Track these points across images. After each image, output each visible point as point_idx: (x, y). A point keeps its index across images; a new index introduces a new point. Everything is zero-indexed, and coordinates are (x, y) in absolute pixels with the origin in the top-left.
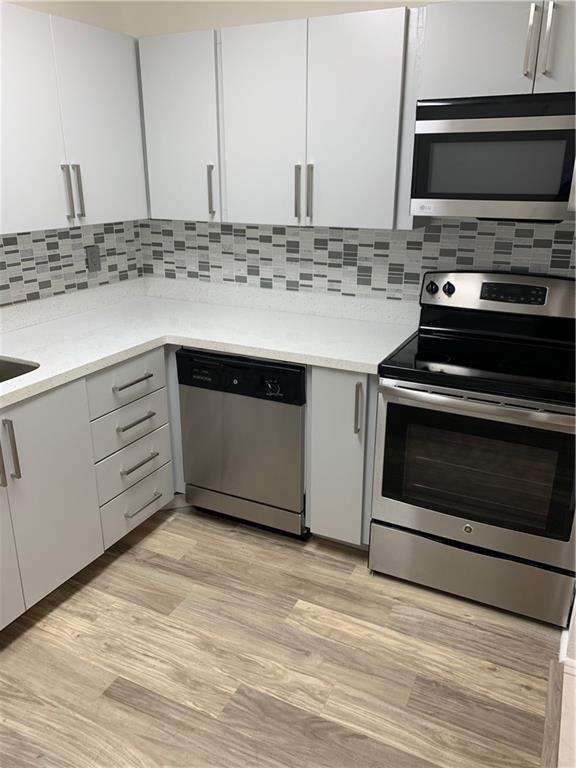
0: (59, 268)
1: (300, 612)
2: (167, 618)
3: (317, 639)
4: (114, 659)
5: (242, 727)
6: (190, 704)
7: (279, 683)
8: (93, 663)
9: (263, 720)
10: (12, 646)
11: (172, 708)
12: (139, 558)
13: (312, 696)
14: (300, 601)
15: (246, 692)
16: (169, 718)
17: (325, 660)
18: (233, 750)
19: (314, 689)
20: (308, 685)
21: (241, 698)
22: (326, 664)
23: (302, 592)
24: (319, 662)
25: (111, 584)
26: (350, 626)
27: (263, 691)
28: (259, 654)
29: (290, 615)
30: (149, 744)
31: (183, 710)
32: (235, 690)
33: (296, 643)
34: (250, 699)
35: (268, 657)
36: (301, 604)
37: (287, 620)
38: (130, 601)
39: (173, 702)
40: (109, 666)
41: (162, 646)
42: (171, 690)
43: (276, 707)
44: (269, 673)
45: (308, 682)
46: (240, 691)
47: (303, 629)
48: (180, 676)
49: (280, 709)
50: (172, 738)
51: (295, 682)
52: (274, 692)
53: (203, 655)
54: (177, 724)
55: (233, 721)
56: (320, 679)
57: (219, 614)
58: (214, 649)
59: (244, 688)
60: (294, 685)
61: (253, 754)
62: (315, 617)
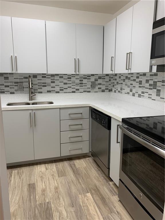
0: (82, 86)
1: (85, 196)
2: (58, 178)
3: (80, 205)
4: (39, 179)
5: (38, 210)
6: (37, 197)
7: (58, 208)
8: (36, 178)
9: (43, 212)
10: (30, 167)
11: (34, 195)
12: (70, 163)
13: (60, 216)
14: (90, 193)
15: (49, 204)
16: (31, 197)
17: (74, 211)
18: (30, 213)
19: (62, 215)
20: (63, 213)
21: (46, 204)
22: (73, 212)
23: (93, 192)
24: (73, 210)
25: (58, 165)
26: (93, 208)
27: (52, 206)
28: (63, 198)
29: (82, 195)
30: (21, 199)
31: (35, 197)
32: (48, 201)
33: (74, 202)
34: (48, 206)
35: (64, 200)
36: (89, 195)
37: (80, 196)
38: (57, 171)
39: (35, 194)
40: (37, 180)
41: (49, 183)
42: (39, 192)
43: (49, 212)
44: (59, 204)
45: (63, 212)
46: (48, 203)
47: (81, 200)
48: (44, 191)
49: (49, 213)
50: (25, 201)
51: (61, 211)
52: (54, 208)
53: (53, 190)
54: (30, 199)
55: (38, 207)
56: (67, 214)
57: (68, 184)
58: (56, 190)
59: (50, 202)
60: (60, 211)
61: (32, 217)
62: (87, 200)
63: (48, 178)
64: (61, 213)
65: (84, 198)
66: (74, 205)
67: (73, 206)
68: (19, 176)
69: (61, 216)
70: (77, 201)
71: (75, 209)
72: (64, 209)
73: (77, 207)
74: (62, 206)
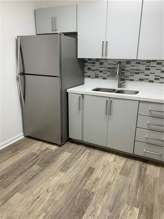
2: (118, 174)
4: (101, 167)
6: (88, 182)
7: (97, 202)
9: (83, 199)
14: (139, 209)
15: (93, 194)
16: (83, 179)
17: (109, 217)
18: (74, 192)
19: (95, 213)
20: (97, 211)
22: (107, 217)
23: (144, 210)
24: (108, 215)
27: (93, 198)
28: (108, 197)
29: (129, 206)
31: (86, 181)
32: (93, 191)
33: (115, 208)
34: (90, 195)
35: (107, 200)
36: (137, 210)
39: (89, 179)
40: (99, 167)
43: (88, 202)
44: (100, 200)
48: (97, 180)
50: (78, 180)
55: (83, 191)
56: (100, 215)
57: (124, 185)
58: (108, 186)
60: (97, 207)
63: (110, 170)
64: (96, 209)
65: (128, 210)
66: (113, 211)
67: (111, 211)
68: (88, 157)
69: (93, 213)
70: (119, 209)
71: (111, 215)
72: (101, 208)
73: (114, 214)
74: (102, 204)
